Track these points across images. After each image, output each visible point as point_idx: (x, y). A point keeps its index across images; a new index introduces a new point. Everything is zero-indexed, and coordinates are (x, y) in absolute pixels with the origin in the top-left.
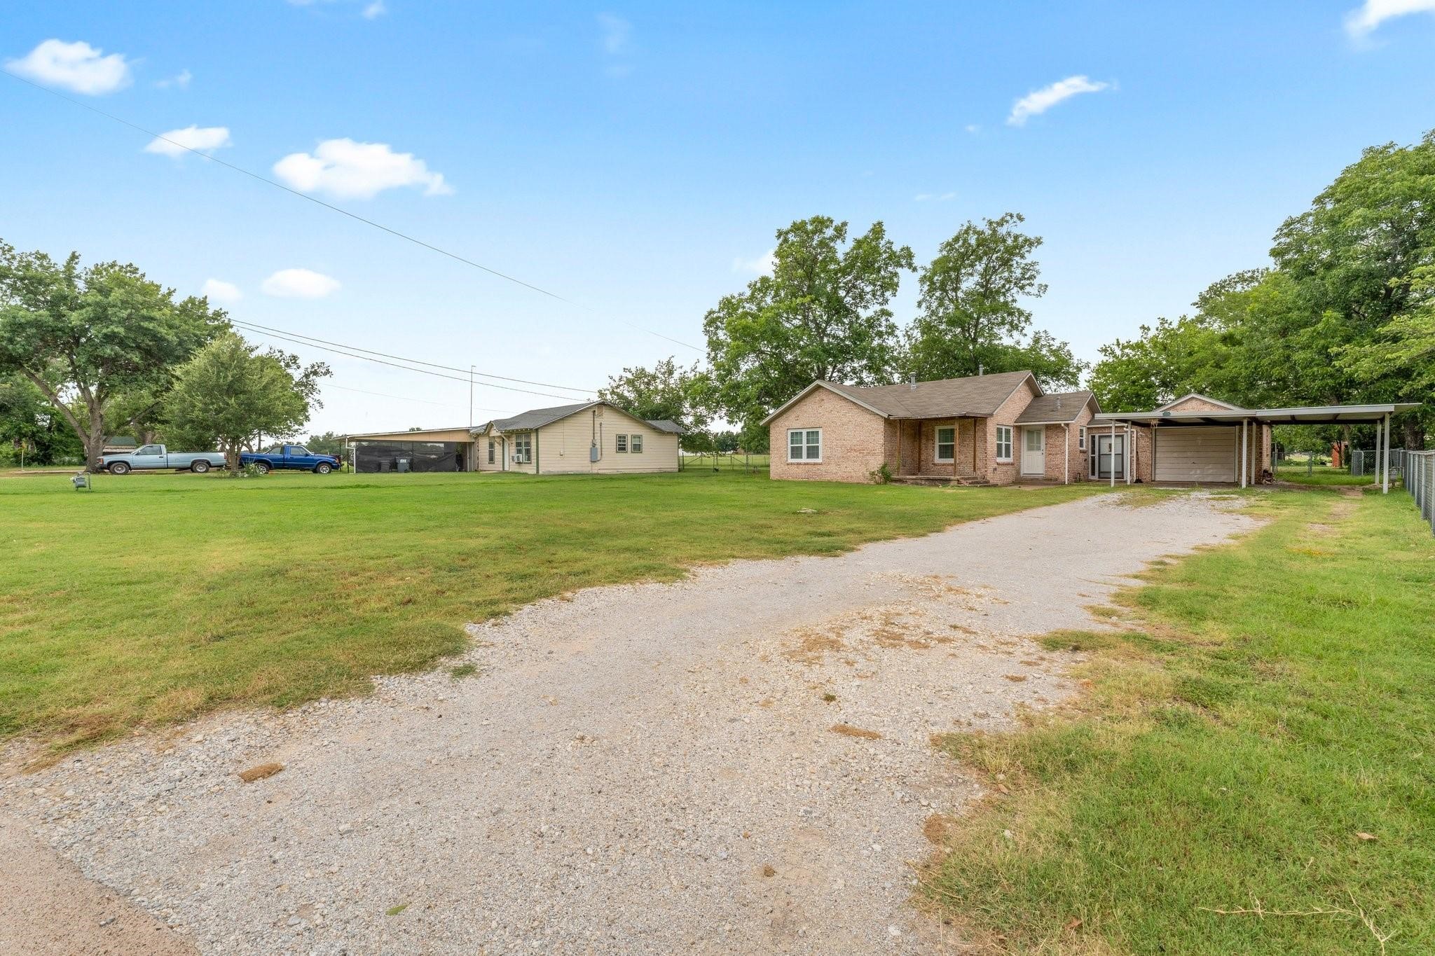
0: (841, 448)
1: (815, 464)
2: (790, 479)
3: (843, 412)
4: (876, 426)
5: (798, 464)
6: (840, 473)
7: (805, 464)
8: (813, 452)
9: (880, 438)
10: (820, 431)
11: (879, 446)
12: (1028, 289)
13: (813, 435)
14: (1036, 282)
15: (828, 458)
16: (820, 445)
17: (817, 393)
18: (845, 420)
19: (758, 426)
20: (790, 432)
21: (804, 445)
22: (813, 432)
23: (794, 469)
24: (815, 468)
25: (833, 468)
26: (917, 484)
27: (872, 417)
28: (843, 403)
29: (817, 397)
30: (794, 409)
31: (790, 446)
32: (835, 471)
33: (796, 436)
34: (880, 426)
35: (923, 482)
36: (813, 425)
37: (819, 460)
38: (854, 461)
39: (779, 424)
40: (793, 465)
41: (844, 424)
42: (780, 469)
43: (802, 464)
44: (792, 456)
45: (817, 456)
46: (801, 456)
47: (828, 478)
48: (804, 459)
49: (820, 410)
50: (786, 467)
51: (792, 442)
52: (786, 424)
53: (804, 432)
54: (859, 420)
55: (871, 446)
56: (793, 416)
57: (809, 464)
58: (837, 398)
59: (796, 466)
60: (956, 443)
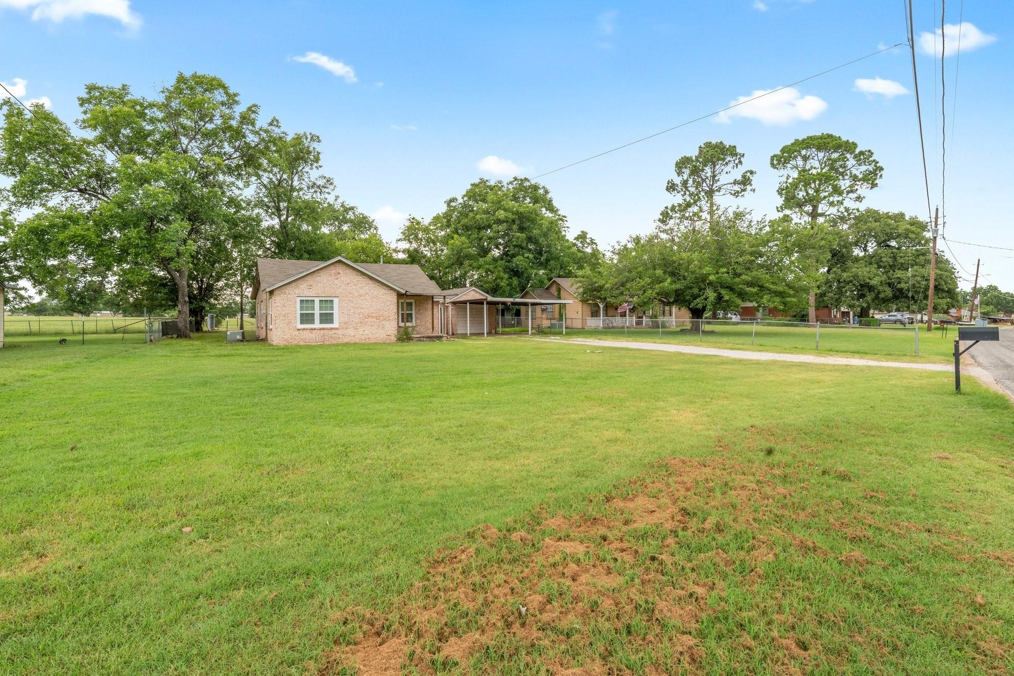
0: (359, 315)
1: (330, 329)
2: (302, 343)
3: (360, 285)
4: (390, 298)
5: (312, 329)
6: (357, 336)
8: (327, 318)
9: (393, 308)
10: (336, 301)
11: (393, 314)
13: (327, 303)
15: (346, 323)
16: (336, 312)
17: (335, 266)
18: (362, 292)
20: (298, 300)
21: (317, 312)
22: (327, 301)
23: (307, 335)
24: (331, 333)
25: (351, 332)
26: (420, 341)
31: (299, 312)
32: (352, 334)
33: (306, 303)
34: (393, 298)
35: (423, 339)
36: (328, 294)
37: (336, 325)
38: (372, 326)
39: (287, 291)
40: (305, 331)
41: (360, 296)
42: (289, 335)
43: (315, 329)
44: (302, 322)
45: (332, 321)
46: (312, 322)
47: (346, 341)
48: (317, 325)
49: (336, 282)
50: (297, 333)
51: (301, 308)
52: (297, 291)
53: (317, 301)
54: (375, 293)
55: (386, 314)
56: (305, 285)
57: (323, 329)
58: (354, 273)
59: (308, 331)
60: (413, 312)
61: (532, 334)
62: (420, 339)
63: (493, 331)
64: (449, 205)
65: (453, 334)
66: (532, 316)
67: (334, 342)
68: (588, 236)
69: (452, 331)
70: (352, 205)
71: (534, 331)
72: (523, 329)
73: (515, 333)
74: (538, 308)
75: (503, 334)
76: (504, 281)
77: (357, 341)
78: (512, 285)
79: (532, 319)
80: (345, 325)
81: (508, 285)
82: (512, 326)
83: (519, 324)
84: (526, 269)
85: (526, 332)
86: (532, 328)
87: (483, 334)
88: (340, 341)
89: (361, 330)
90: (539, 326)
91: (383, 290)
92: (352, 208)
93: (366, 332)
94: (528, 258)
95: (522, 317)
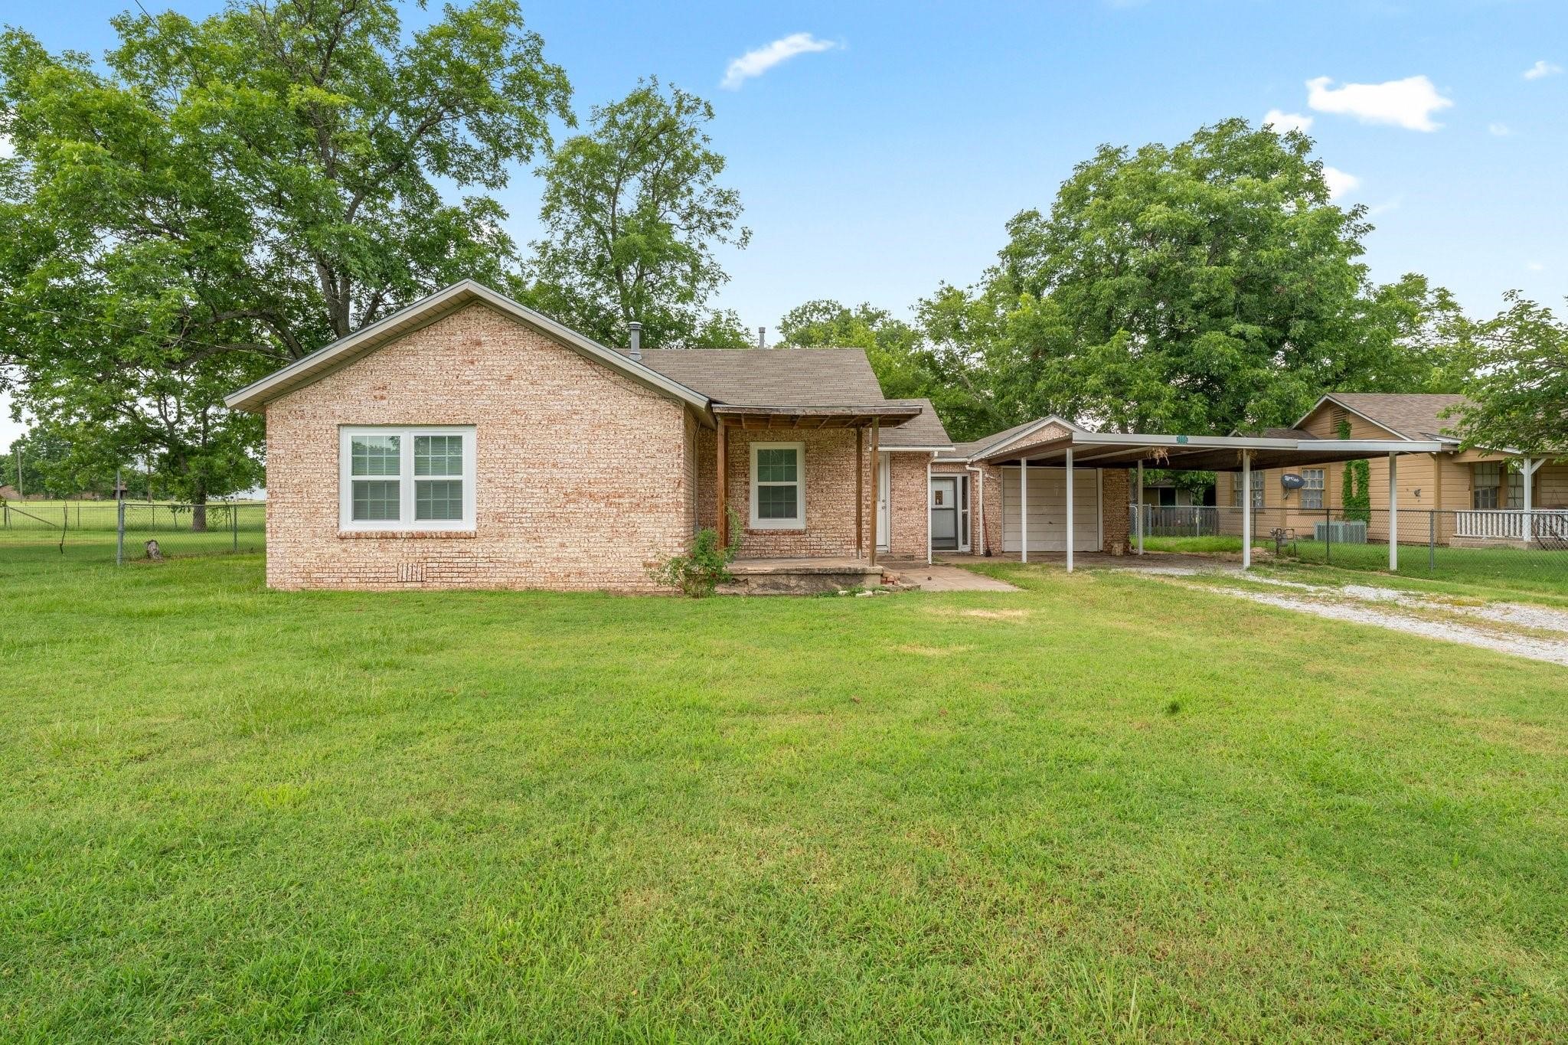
0: (546, 488)
1: (449, 536)
2: (352, 584)
3: (549, 384)
4: (657, 430)
5: (384, 537)
6: (539, 563)
7: (413, 537)
8: (440, 499)
9: (672, 467)
10: (469, 438)
11: (670, 488)
12: (721, 231)
13: (440, 447)
14: (737, 224)
15: (499, 517)
16: (469, 476)
17: (455, 323)
18: (556, 407)
19: (101, 433)
20: (347, 437)
21: (407, 479)
22: (438, 440)
23: (370, 555)
24: (448, 550)
25: (516, 548)
26: (776, 586)
27: (646, 404)
28: (552, 359)
29: (458, 330)
30: (370, 363)
31: (347, 479)
32: (522, 557)
33: (373, 451)
34: (671, 429)
35: (793, 582)
36: (441, 417)
37: (466, 524)
38: (591, 528)
39: (308, 408)
40: (362, 543)
41: (552, 421)
42: (311, 556)
43: (394, 537)
44: (358, 513)
45: (456, 513)
46: (394, 514)
47: (499, 579)
48: (407, 522)
49: (468, 373)
50: (336, 548)
51: (357, 466)
52: (338, 408)
53: (407, 438)
54: (604, 410)
55: (642, 486)
56: (364, 386)
57: (422, 536)
58: (531, 341)
59: (374, 544)
60: (800, 484)
61: (1258, 563)
62: (774, 583)
63: (1118, 548)
64: (1016, 232)
65: (988, 554)
66: (1253, 503)
67: (460, 582)
68: (1431, 285)
69: (987, 543)
70: (881, 309)
71: (1259, 550)
72: (1223, 541)
73: (1193, 558)
74: (1273, 478)
75: (1152, 558)
76: (1165, 403)
77: (539, 582)
78: (1187, 417)
79: (1254, 512)
80: (499, 521)
81: (1175, 416)
82: (1189, 530)
83: (1210, 526)
84: (1235, 368)
85: (1231, 555)
86: (1255, 538)
87: (1062, 556)
88: (480, 582)
89: (551, 544)
90: (1278, 536)
91: (634, 400)
92: (880, 315)
93: (572, 551)
94: (1241, 336)
95: (1222, 506)
